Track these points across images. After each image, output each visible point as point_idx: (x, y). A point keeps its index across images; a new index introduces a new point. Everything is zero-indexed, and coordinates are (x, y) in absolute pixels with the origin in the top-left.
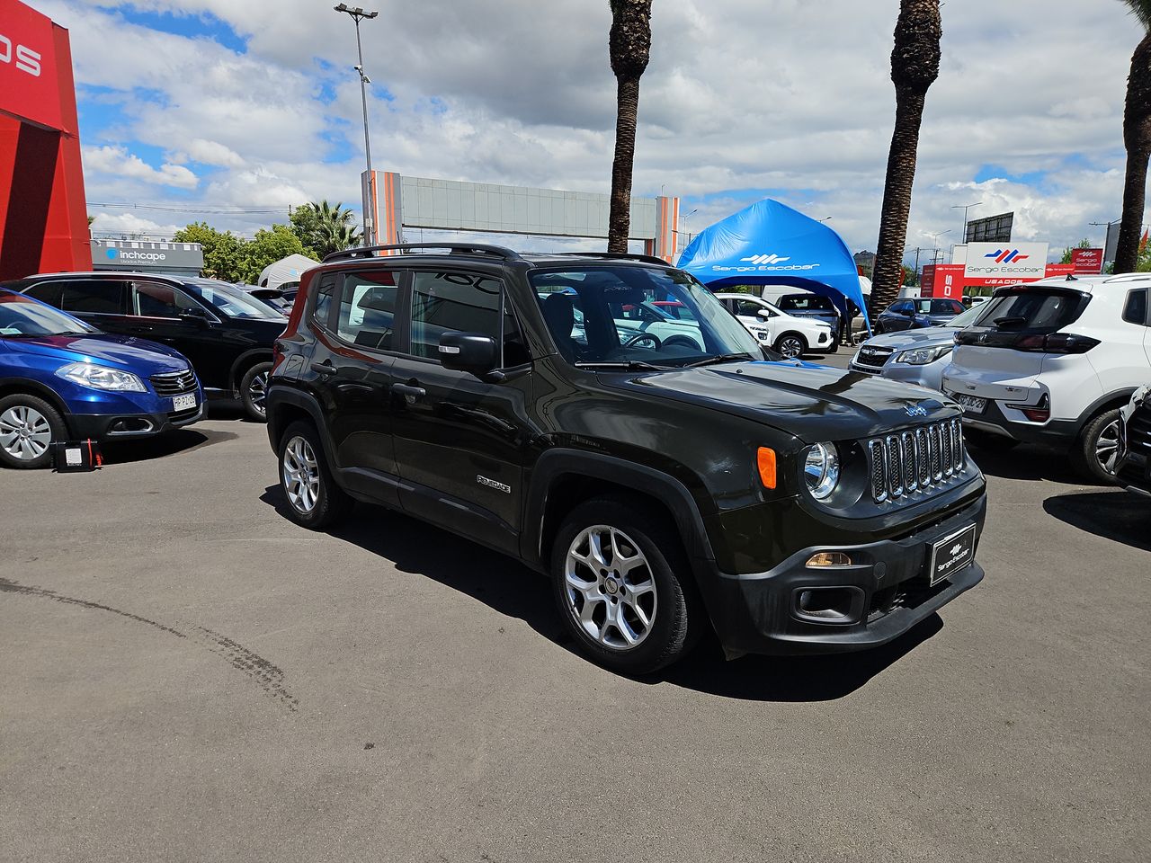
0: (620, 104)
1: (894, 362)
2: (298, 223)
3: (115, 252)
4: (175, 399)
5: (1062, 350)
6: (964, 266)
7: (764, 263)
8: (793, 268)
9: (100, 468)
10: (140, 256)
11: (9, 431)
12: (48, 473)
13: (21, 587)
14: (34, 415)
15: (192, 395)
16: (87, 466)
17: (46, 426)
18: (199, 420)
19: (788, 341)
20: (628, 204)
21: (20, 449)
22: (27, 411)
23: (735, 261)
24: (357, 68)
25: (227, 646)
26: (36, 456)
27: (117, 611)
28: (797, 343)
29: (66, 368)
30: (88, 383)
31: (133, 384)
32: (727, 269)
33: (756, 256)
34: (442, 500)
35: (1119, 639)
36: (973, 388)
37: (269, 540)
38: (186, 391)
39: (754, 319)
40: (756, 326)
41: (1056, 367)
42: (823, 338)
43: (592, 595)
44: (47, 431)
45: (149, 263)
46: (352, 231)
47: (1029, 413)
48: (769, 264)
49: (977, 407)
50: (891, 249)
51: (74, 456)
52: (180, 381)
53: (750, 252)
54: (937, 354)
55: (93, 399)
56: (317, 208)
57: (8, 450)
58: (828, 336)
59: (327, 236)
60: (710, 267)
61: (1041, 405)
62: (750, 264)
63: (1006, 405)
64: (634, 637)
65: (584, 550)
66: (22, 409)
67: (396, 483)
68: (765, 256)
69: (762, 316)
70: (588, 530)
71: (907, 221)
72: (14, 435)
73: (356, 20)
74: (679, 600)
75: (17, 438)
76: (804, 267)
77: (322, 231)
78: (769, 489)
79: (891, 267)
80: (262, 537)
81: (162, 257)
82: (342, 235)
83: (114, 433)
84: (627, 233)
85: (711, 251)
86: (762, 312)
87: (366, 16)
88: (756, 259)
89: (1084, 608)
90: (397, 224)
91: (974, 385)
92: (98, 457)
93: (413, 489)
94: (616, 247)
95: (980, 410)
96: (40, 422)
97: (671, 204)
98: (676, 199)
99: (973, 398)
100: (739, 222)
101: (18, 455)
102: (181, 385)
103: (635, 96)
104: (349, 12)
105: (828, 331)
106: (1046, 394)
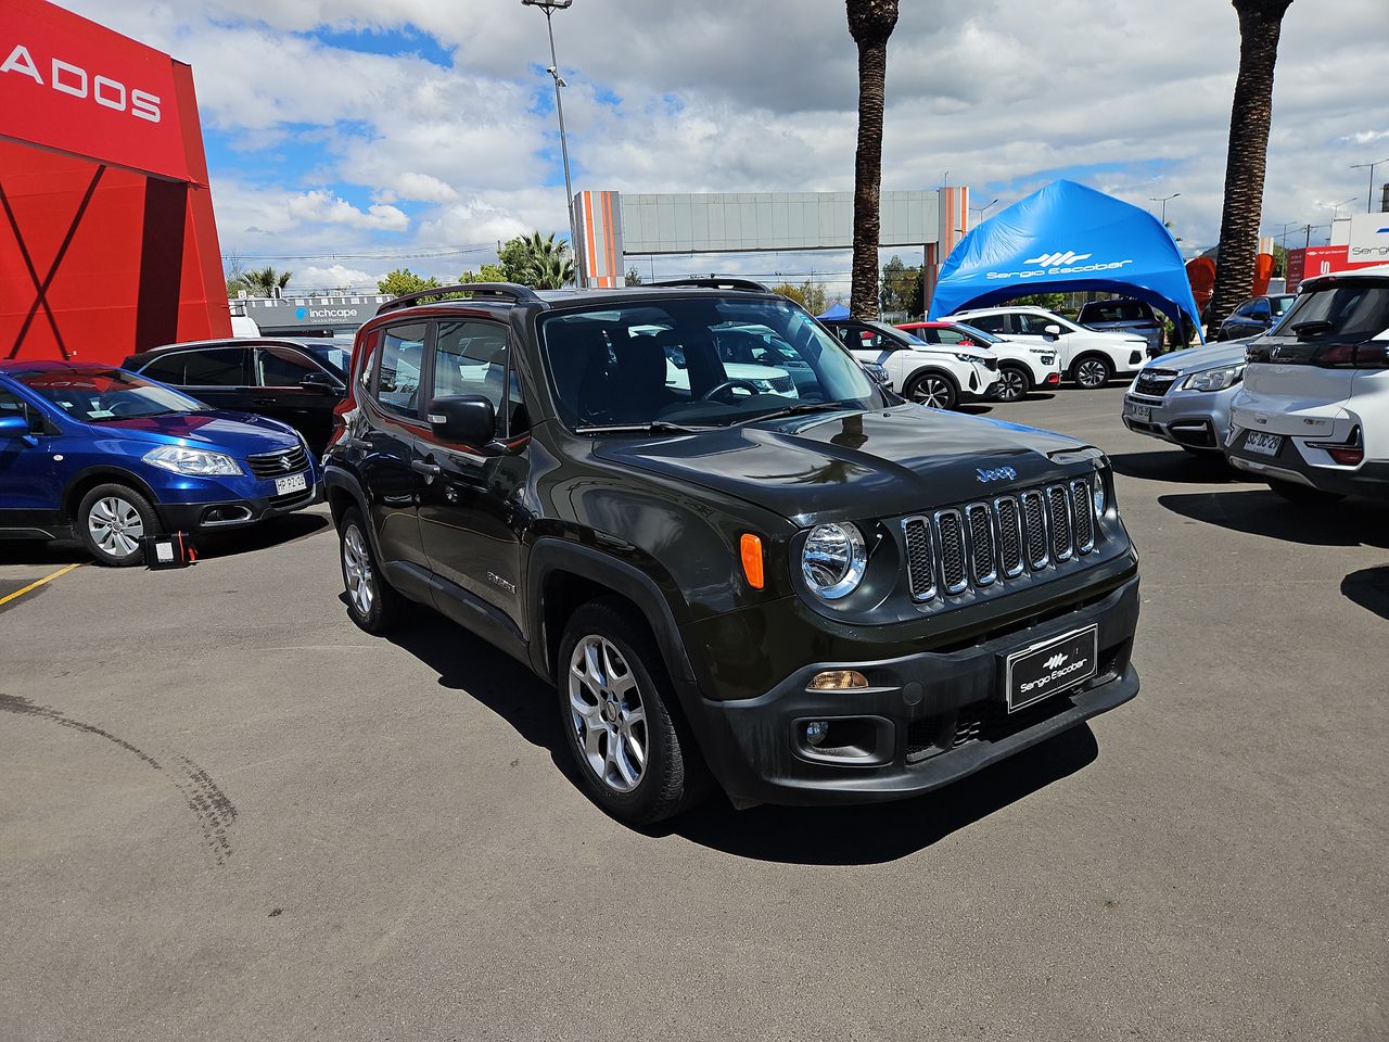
0: (862, 77)
1: (1179, 389)
2: (508, 261)
3: (304, 310)
4: (278, 482)
5: (1380, 364)
6: (1346, 247)
7: (1056, 264)
8: (1096, 267)
9: (194, 564)
10: (330, 314)
11: (101, 526)
12: (141, 571)
13: (32, 707)
14: (125, 506)
15: (301, 475)
16: (179, 562)
17: (137, 518)
18: (310, 504)
19: (1087, 365)
20: (877, 204)
21: (113, 545)
22: (117, 502)
23: (1017, 264)
24: (550, 71)
25: (197, 780)
26: (129, 552)
27: (110, 737)
28: (1100, 366)
29: (154, 452)
30: (178, 469)
31: (228, 467)
32: (1006, 275)
33: (1046, 256)
34: (465, 601)
35: (1349, 780)
36: (1264, 422)
37: (319, 648)
38: (292, 471)
39: (1040, 338)
40: (1038, 348)
41: (1371, 389)
42: (1135, 357)
43: (594, 723)
44: (138, 523)
45: (341, 321)
46: (568, 265)
47: (1337, 454)
48: (1063, 266)
49: (1270, 447)
50: (1240, 231)
51: (165, 551)
52: (285, 460)
53: (1036, 252)
54: (1237, 375)
55: (184, 486)
56: (528, 242)
57: (102, 546)
58: (1144, 354)
59: (540, 274)
60: (983, 274)
61: (1351, 442)
62: (1037, 267)
63: (1306, 443)
64: (633, 777)
65: (582, 666)
66: (112, 500)
67: (428, 580)
68: (1058, 255)
69: (1050, 334)
70: (584, 640)
71: (1261, 193)
72: (106, 529)
73: (548, 14)
74: (668, 732)
75: (110, 532)
76: (1111, 266)
77: (534, 268)
78: (755, 589)
79: (1241, 256)
80: (314, 644)
81: (353, 313)
82: (556, 269)
83: (208, 524)
84: (877, 241)
85: (984, 254)
86: (1050, 329)
87: (559, 6)
88: (1045, 260)
89: (1321, 734)
90: (618, 253)
91: (1264, 417)
92: (191, 551)
93: (441, 588)
94: (862, 259)
95: (1273, 452)
96: (130, 515)
97: (957, 196)
98: (964, 189)
99: (1265, 435)
100: (1022, 213)
101: (112, 551)
102: (287, 466)
103: (881, 65)
104: (538, 4)
105: (1142, 348)
106: (1357, 427)
